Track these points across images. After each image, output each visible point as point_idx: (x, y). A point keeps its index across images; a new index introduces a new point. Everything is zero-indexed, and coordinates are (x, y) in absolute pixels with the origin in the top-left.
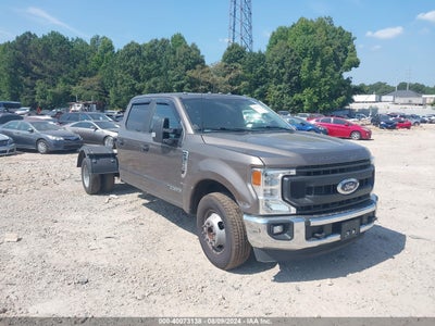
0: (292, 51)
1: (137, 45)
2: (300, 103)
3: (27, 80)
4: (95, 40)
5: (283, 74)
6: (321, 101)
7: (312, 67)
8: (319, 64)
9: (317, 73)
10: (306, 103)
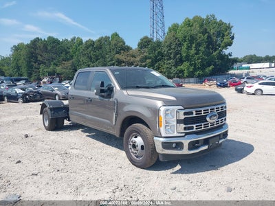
0: (176, 38)
1: (92, 41)
2: (182, 71)
3: (36, 65)
4: (73, 40)
5: (171, 53)
6: (195, 70)
7: (189, 48)
8: (194, 45)
9: (193, 51)
10: (186, 71)
